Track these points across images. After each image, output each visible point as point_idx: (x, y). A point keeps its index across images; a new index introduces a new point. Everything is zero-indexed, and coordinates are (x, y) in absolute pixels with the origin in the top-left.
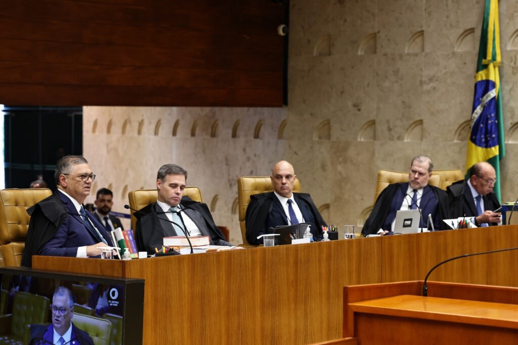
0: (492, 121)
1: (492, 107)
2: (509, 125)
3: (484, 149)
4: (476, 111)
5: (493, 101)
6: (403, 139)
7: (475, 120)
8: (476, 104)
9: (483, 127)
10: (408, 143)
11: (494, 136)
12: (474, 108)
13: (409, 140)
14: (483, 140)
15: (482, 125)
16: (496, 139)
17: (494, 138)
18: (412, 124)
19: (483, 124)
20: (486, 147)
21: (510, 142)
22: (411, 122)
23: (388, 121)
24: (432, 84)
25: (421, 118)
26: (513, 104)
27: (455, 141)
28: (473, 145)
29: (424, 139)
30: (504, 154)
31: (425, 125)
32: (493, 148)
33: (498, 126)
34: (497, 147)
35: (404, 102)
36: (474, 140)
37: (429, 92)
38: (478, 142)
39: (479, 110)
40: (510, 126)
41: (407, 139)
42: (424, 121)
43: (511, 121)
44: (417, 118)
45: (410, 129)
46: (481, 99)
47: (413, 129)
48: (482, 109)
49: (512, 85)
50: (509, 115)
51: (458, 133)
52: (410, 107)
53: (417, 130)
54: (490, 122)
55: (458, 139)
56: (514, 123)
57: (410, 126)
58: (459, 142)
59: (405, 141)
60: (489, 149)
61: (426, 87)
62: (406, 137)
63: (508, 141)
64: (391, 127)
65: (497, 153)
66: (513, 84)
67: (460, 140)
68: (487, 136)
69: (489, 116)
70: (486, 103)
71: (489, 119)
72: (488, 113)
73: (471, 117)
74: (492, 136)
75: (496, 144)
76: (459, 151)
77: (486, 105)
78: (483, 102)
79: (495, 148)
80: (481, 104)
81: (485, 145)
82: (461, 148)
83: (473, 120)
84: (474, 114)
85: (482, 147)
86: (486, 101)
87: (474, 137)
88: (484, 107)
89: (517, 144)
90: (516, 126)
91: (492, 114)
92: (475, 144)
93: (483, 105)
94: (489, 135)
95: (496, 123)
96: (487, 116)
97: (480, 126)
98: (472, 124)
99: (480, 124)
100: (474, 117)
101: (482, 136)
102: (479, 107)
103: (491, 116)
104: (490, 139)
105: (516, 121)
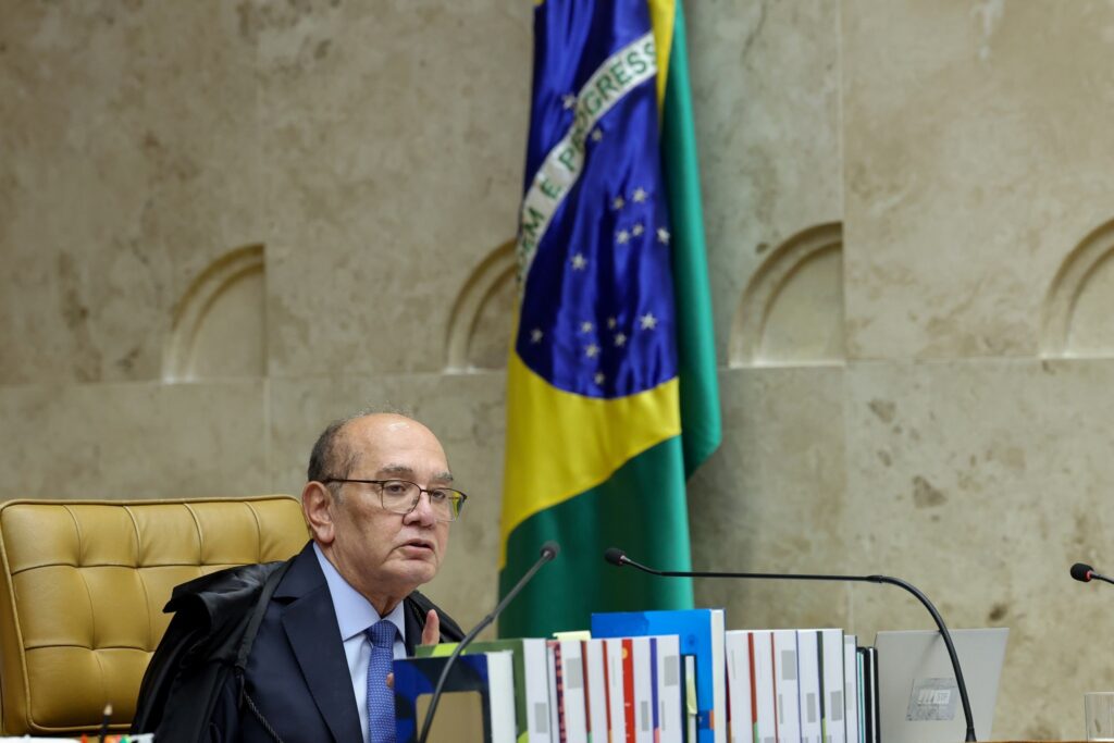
0: (638, 230)
1: (636, 141)
2: (745, 256)
3: (600, 403)
4: (541, 177)
5: (641, 112)
6: (154, 372)
7: (540, 231)
8: (548, 131)
9: (587, 267)
10: (181, 388)
11: (648, 321)
12: (535, 158)
13: (190, 378)
14: (592, 351)
15: (578, 261)
16: (662, 340)
17: (648, 333)
18: (205, 276)
19: (584, 250)
20: (608, 392)
21: (760, 362)
22: (200, 262)
23: (65, 265)
24: (307, 25)
25: (255, 238)
26: (765, 127)
27: (451, 370)
28: (535, 381)
29: (274, 366)
30: (715, 433)
31: (278, 277)
32: (646, 397)
33: (674, 258)
34: (671, 388)
35: (150, 142)
36: (537, 357)
37: (291, 72)
38: (559, 365)
39: (561, 168)
40: (759, 260)
41: (182, 368)
42: (271, 254)
43: (757, 233)
44: (235, 240)
45: (194, 307)
46: (568, 103)
47: (208, 307)
48: (577, 161)
49: (755, 10)
50: (743, 193)
51: (466, 318)
52: (186, 171)
53: (237, 306)
54: (622, 237)
55: (467, 357)
56: (774, 244)
57: (193, 290)
58: (471, 370)
59: (170, 379)
60: (622, 403)
61: (276, 45)
62: (171, 359)
63: (748, 353)
64: (86, 300)
65: (672, 428)
66: (764, 8)
67: (478, 364)
68: (612, 323)
69: (618, 204)
70: (599, 125)
71: (622, 220)
72: (614, 187)
73: (521, 216)
74: (635, 327)
75: (664, 375)
76: (475, 429)
77: (597, 136)
78: (581, 121)
79: (661, 398)
80: (573, 130)
81: (599, 379)
82: (485, 407)
83: (529, 227)
84: (536, 198)
85: (584, 393)
86: (599, 113)
87: (537, 335)
88: (589, 147)
89: (793, 370)
90: (787, 264)
91: (636, 188)
92: (547, 374)
93: (583, 137)
94: (622, 319)
95: (662, 243)
96: (607, 200)
97: (567, 265)
98: (523, 255)
99: (571, 250)
100: (533, 213)
101: (580, 328)
102: (561, 148)
103: (629, 203)
104: (627, 343)
105: (787, 231)
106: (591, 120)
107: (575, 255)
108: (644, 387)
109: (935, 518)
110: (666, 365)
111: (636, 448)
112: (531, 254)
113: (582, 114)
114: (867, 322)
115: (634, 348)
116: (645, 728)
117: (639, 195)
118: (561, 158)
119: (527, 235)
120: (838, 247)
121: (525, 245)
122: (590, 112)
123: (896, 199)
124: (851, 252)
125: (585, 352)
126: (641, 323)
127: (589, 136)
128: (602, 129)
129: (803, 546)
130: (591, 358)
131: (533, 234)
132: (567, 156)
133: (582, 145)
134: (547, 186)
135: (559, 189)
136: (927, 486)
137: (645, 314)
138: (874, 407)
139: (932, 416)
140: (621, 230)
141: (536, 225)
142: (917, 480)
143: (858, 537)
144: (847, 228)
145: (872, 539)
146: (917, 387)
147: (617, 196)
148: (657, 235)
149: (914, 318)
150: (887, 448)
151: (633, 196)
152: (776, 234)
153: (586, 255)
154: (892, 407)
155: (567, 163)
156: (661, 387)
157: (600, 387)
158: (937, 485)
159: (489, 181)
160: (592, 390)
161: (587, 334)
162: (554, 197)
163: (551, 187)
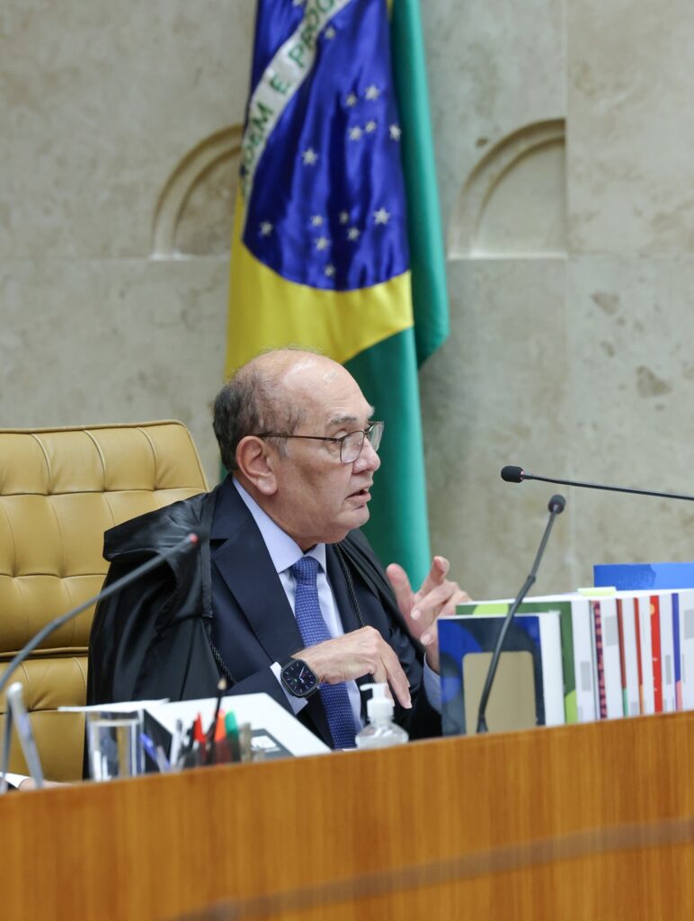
0: (370, 127)
1: (367, 44)
2: (467, 150)
3: (330, 295)
4: (270, 72)
7: (270, 126)
8: (275, 32)
9: (318, 162)
11: (381, 216)
12: (262, 57)
14: (322, 244)
15: (310, 157)
16: (394, 237)
17: (381, 230)
19: (315, 145)
20: (340, 284)
21: (477, 253)
27: (158, 256)
28: (265, 273)
30: (444, 323)
32: (380, 290)
33: (404, 155)
34: (404, 282)
36: (264, 249)
38: (288, 256)
39: (290, 64)
40: (478, 154)
43: (476, 128)
48: (308, 58)
50: (464, 88)
51: (173, 204)
54: (355, 133)
55: (173, 242)
56: (495, 139)
58: (178, 256)
60: (355, 296)
63: (465, 244)
65: (404, 320)
67: (184, 250)
68: (344, 217)
69: (351, 101)
70: (330, 24)
71: (354, 117)
72: (346, 84)
73: (248, 110)
74: (369, 221)
75: (396, 268)
76: (184, 315)
77: (330, 34)
78: (313, 19)
79: (394, 292)
80: (302, 27)
81: (329, 271)
82: (195, 293)
83: (257, 122)
84: (264, 92)
85: (314, 285)
86: (332, 12)
87: (266, 228)
88: (320, 44)
89: (513, 262)
90: (507, 158)
91: (368, 85)
92: (276, 265)
93: (315, 35)
94: (355, 213)
95: (393, 141)
96: (339, 98)
97: (298, 160)
98: (250, 148)
99: (302, 144)
100: (262, 108)
101: (311, 222)
102: (290, 45)
103: (361, 101)
104: (360, 237)
105: (508, 127)
106: (324, 19)
107: (306, 150)
108: (377, 280)
109: (660, 408)
110: (399, 259)
111: (370, 340)
112: (259, 149)
113: (313, 12)
114: (590, 217)
115: (366, 242)
116: (669, 682)
117: (372, 93)
118: (291, 55)
119: (256, 130)
120: (561, 142)
121: (252, 138)
122: (323, 11)
123: (621, 97)
124: (574, 146)
125: (315, 245)
126: (374, 218)
127: (322, 34)
128: (335, 28)
129: (524, 432)
130: (321, 251)
131: (262, 129)
132: (296, 53)
133: (312, 43)
134: (277, 82)
135: (288, 85)
136: (651, 377)
137: (378, 209)
138: (597, 298)
139: (657, 308)
140: (353, 127)
141: (265, 120)
142: (641, 370)
143: (580, 425)
144: (570, 124)
145: (595, 426)
146: (642, 280)
147: (349, 93)
148: (389, 133)
149: (638, 213)
150: (610, 339)
151: (365, 94)
152: (497, 129)
153: (317, 149)
154: (616, 299)
155: (297, 60)
156: (395, 280)
157: (329, 278)
158: (661, 375)
159: (199, 71)
160: (322, 282)
161: (318, 228)
162: (284, 92)
163: (281, 83)
